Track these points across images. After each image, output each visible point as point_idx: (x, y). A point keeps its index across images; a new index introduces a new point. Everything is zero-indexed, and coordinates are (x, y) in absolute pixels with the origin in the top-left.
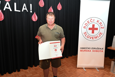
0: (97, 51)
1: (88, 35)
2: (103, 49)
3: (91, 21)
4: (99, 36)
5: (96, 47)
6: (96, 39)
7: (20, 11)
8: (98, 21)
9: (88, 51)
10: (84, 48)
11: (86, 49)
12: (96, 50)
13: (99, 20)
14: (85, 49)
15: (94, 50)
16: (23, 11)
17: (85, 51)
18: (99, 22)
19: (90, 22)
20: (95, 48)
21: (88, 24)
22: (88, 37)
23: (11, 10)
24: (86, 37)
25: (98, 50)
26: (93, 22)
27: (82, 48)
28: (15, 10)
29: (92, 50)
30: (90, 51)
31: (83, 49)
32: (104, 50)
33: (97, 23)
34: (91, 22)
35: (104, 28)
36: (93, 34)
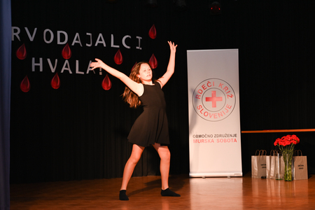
0: (225, 141)
1: (205, 110)
2: (235, 135)
3: (209, 85)
4: (225, 111)
5: (223, 133)
6: (222, 118)
7: (83, 73)
8: (221, 85)
9: (209, 141)
10: (200, 136)
11: (204, 138)
12: (223, 138)
14: (201, 138)
15: (220, 138)
16: (88, 72)
17: (202, 141)
18: (223, 87)
19: (206, 86)
20: (220, 136)
21: (204, 91)
22: (206, 114)
23: (71, 72)
24: (202, 115)
25: (227, 138)
26: (212, 87)
27: (197, 136)
28: (77, 72)
29: (215, 139)
30: (213, 141)
32: (239, 138)
33: (220, 88)
34: (208, 88)
35: (234, 97)
36: (214, 109)
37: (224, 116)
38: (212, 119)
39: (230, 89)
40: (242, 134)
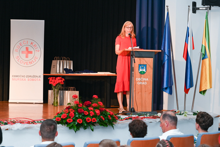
0: (33, 80)
1: (21, 59)
2: (40, 76)
3: (24, 43)
4: (34, 60)
5: (32, 75)
6: (31, 65)
9: (22, 79)
10: (17, 76)
11: (20, 78)
12: (32, 78)
13: (33, 42)
14: (18, 78)
15: (30, 78)
17: (18, 79)
19: (22, 44)
20: (30, 76)
22: (21, 62)
24: (19, 63)
25: (34, 78)
26: (26, 44)
27: (15, 76)
29: (27, 79)
30: (25, 80)
31: (16, 78)
33: (31, 45)
35: (40, 52)
36: (27, 59)
37: (33, 64)
38: (25, 65)
39: (38, 46)
40: (44, 76)
